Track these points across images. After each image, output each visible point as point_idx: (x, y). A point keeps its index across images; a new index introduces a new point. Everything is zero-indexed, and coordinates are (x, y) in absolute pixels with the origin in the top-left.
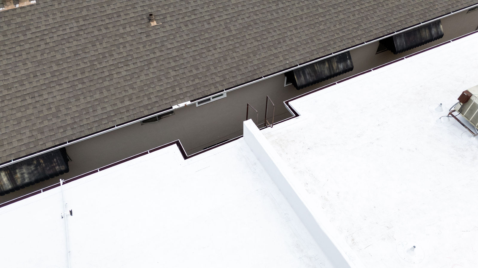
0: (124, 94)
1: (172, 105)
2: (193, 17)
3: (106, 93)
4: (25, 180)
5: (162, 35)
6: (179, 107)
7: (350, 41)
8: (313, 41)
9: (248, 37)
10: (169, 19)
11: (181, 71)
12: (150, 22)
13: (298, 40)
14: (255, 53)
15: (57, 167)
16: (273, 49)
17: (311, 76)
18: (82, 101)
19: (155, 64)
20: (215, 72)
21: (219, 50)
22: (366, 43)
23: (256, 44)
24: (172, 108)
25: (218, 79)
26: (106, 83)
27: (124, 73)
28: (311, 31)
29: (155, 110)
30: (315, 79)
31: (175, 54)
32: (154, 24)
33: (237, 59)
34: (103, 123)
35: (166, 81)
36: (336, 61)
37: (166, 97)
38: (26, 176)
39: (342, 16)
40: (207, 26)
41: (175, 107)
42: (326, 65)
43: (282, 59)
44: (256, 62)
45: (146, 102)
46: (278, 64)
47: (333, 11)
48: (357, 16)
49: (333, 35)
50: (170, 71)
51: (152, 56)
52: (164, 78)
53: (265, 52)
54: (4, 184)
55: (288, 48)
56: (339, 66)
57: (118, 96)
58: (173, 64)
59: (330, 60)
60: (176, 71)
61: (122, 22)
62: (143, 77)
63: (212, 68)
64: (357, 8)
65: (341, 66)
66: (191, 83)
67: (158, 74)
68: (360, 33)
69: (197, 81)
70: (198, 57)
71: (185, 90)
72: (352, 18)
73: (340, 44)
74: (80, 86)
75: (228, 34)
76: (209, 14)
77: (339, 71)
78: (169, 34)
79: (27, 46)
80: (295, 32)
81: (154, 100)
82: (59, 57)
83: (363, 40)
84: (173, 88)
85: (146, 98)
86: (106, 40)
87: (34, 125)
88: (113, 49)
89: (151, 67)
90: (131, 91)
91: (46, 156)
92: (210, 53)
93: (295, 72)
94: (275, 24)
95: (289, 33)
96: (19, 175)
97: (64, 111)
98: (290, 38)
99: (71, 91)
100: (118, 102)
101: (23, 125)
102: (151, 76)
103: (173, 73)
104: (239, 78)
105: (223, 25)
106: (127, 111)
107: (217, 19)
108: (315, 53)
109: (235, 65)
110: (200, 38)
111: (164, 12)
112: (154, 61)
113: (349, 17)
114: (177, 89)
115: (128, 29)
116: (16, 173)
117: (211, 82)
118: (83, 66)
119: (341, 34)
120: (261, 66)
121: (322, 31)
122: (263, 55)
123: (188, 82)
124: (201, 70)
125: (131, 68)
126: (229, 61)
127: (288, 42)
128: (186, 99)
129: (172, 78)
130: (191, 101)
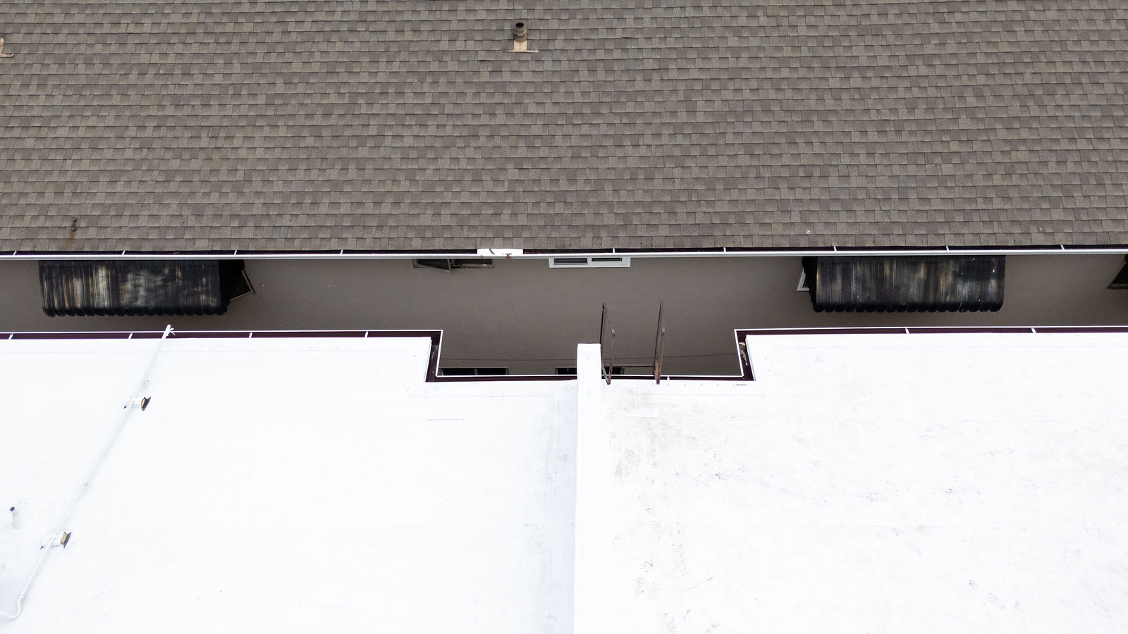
0: (389, 186)
1: (478, 245)
2: (617, 54)
3: (352, 173)
4: (136, 300)
5: (528, 77)
6: (491, 255)
7: (1017, 230)
8: (904, 199)
9: (730, 139)
10: (559, 45)
11: (533, 175)
12: (514, 40)
13: (863, 182)
14: (730, 184)
15: (203, 297)
16: (783, 186)
17: (864, 288)
18: (301, 174)
19: (482, 142)
20: (611, 199)
21: (643, 151)
22: (1063, 250)
23: (744, 161)
24: (475, 251)
25: (609, 219)
26: (363, 152)
27: (408, 142)
28: (912, 170)
29: (438, 244)
30: (874, 299)
31: (536, 130)
32: (520, 49)
33: (678, 185)
34: (321, 236)
35: (489, 186)
36: (954, 273)
37: (474, 222)
38: (142, 292)
39: (1022, 155)
40: (640, 85)
41: (483, 253)
42: (919, 272)
43: (796, 218)
44: (722, 207)
45: (426, 220)
46: (779, 230)
47: (1003, 134)
48: (1071, 167)
49: (971, 201)
50: (510, 166)
51: (485, 120)
52: (488, 178)
53: (758, 189)
54: (98, 294)
55: (825, 196)
56: (959, 287)
57: (375, 187)
58: (522, 152)
59: (936, 263)
60: (521, 171)
61: (454, 26)
62: (444, 163)
63: (608, 188)
64: (1082, 145)
65: (964, 290)
66: (543, 209)
67: (480, 164)
68: (1057, 215)
69: (559, 208)
70: (585, 154)
71: (522, 220)
72: (1053, 167)
73: (981, 229)
74: (310, 142)
75: (683, 117)
76: (659, 57)
77: (953, 300)
78: (545, 80)
79: (248, 28)
80: (863, 159)
81: (446, 221)
82: (297, 67)
83: (1060, 239)
84: (498, 208)
85: (430, 211)
86: (403, 56)
87: (192, 193)
88: (408, 81)
89: (473, 144)
90: (405, 186)
91: (190, 267)
92: (620, 153)
93: (823, 264)
94: (819, 126)
95: (846, 160)
96: (129, 286)
97: (258, 186)
98: (844, 172)
99: (288, 146)
100: (369, 201)
101: (173, 187)
102: (463, 164)
103: (513, 173)
104: (664, 232)
105: (681, 93)
106: (380, 227)
107: (673, 74)
108: (898, 230)
109: (667, 198)
110: (611, 107)
111: (555, 25)
112: (483, 133)
113: (1045, 163)
114: (507, 212)
115: (459, 45)
116: (125, 281)
117: (590, 220)
118: (333, 99)
119: (997, 204)
120: (732, 221)
121: (943, 180)
122: (751, 194)
123: (537, 204)
124: (580, 186)
125: (429, 133)
126: (658, 184)
127: (833, 181)
128: (515, 241)
129: (506, 183)
130: (525, 251)
